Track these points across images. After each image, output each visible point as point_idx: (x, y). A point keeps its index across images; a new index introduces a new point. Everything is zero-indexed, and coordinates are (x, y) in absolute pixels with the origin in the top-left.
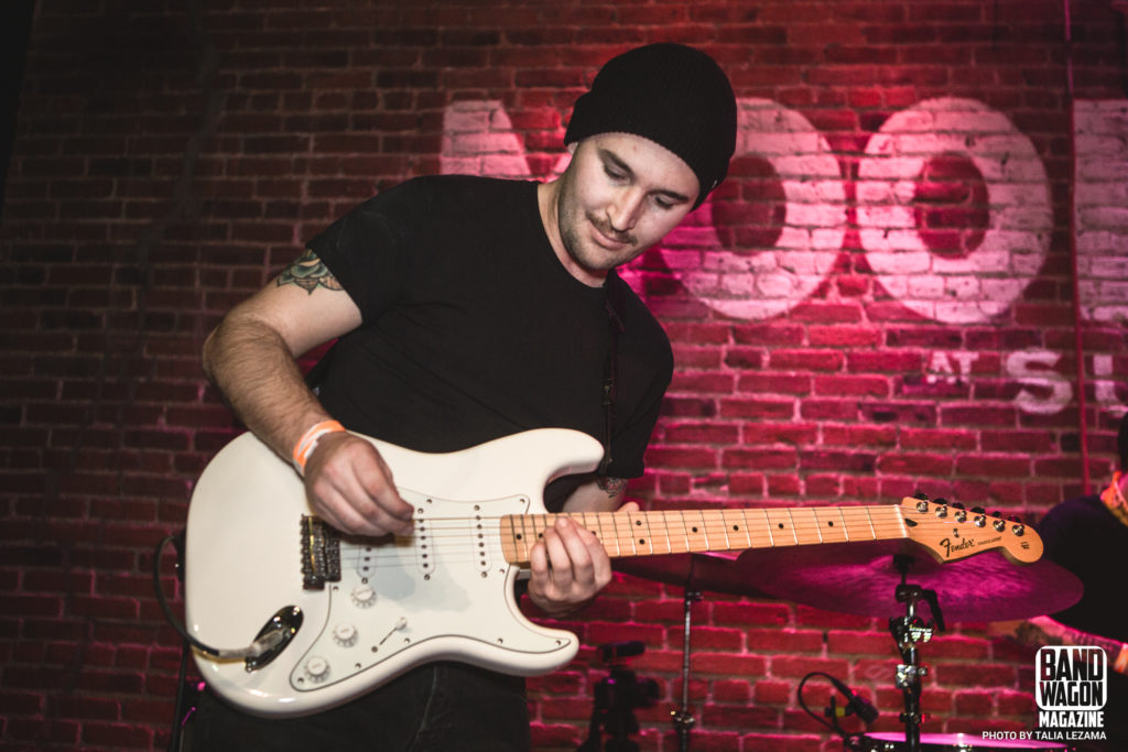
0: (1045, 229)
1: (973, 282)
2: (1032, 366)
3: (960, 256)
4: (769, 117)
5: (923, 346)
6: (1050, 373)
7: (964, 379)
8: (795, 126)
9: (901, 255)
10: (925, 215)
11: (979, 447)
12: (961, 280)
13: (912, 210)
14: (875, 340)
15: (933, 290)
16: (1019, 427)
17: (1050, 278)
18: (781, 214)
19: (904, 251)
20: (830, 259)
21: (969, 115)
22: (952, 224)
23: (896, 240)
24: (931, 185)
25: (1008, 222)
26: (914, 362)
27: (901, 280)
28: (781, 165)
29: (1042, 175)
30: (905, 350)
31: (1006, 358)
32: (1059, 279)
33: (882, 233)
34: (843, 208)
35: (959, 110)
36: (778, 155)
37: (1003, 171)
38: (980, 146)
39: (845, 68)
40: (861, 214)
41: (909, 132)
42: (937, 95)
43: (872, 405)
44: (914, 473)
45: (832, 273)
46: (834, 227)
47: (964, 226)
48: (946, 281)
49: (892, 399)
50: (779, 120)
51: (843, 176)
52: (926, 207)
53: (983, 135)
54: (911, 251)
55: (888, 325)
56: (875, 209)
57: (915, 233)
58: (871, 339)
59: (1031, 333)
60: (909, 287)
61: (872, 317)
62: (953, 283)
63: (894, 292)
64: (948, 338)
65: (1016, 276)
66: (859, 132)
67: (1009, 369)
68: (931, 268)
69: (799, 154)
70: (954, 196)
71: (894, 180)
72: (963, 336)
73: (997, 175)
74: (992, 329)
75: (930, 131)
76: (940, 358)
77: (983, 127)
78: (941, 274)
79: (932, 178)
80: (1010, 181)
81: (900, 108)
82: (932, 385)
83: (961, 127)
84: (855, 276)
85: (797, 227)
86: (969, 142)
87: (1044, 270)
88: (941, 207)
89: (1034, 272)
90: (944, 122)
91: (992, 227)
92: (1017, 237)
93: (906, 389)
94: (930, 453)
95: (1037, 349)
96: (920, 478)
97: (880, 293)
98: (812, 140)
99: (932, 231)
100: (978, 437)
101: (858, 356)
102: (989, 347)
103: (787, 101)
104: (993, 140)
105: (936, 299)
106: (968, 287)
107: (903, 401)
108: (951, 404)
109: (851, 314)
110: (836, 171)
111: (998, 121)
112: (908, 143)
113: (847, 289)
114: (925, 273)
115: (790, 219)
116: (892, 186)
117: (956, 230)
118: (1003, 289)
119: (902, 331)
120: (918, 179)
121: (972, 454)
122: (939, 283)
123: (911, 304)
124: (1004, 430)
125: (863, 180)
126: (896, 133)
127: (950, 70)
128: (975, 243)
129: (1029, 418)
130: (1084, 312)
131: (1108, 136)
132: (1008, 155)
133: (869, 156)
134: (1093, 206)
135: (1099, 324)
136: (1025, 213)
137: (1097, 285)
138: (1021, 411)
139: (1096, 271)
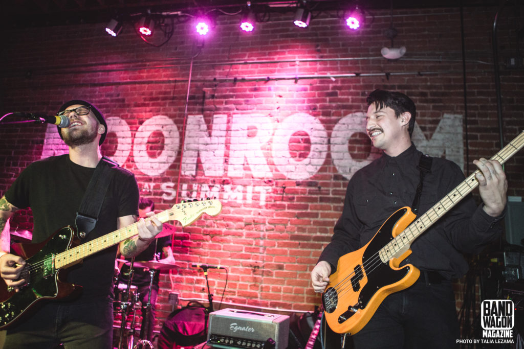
0: (177, 150)
1: (158, 164)
2: (168, 187)
3: (156, 158)
4: (118, 121)
5: (143, 181)
6: (172, 189)
7: (151, 190)
8: (123, 124)
9: (142, 158)
10: (149, 147)
12: (155, 164)
13: (146, 145)
15: (148, 167)
16: (162, 203)
17: (176, 163)
18: (116, 147)
19: (142, 156)
20: (125, 159)
21: (164, 120)
22: (155, 149)
23: (142, 153)
24: (152, 139)
25: (168, 148)
26: (142, 186)
27: (141, 164)
28: (118, 134)
29: (178, 136)
31: (162, 185)
32: (178, 164)
33: (138, 152)
34: (131, 145)
35: (162, 119)
36: (118, 132)
37: (169, 135)
38: (165, 128)
39: (137, 108)
40: (135, 147)
41: (149, 125)
42: (157, 115)
45: (125, 162)
46: (128, 150)
47: (158, 150)
48: (151, 164)
50: (120, 122)
51: (132, 137)
52: (150, 145)
53: (166, 125)
54: (144, 156)
56: (138, 145)
57: (146, 152)
59: (169, 178)
60: (142, 166)
62: (153, 165)
63: (139, 167)
64: (149, 180)
65: (168, 163)
66: (137, 125)
67: (162, 188)
69: (123, 131)
70: (156, 142)
71: (143, 138)
72: (153, 179)
73: (168, 136)
74: (160, 177)
75: (154, 125)
76: (146, 185)
77: (166, 123)
78: (150, 162)
79: (153, 137)
80: (171, 137)
81: (148, 119)
82: (144, 192)
83: (161, 123)
84: (131, 163)
85: (120, 150)
86: (162, 127)
87: (175, 161)
88: (154, 145)
89: (172, 162)
90: (158, 122)
91: (164, 150)
92: (170, 153)
95: (170, 182)
97: (136, 168)
98: (127, 127)
99: (151, 151)
102: (158, 182)
103: (122, 118)
104: (168, 127)
105: (148, 169)
106: (156, 166)
110: (130, 135)
111: (170, 121)
112: (148, 128)
114: (147, 162)
115: (118, 148)
117: (155, 151)
119: (139, 178)
120: (150, 137)
122: (149, 165)
123: (142, 170)
124: (158, 204)
125: (136, 138)
126: (146, 125)
127: (162, 108)
128: (160, 154)
129: (165, 201)
130: (183, 173)
131: (196, 124)
132: (171, 130)
133: (139, 131)
134: (189, 144)
135: (185, 176)
136: (172, 146)
137: (187, 165)
138: (163, 199)
139: (187, 162)
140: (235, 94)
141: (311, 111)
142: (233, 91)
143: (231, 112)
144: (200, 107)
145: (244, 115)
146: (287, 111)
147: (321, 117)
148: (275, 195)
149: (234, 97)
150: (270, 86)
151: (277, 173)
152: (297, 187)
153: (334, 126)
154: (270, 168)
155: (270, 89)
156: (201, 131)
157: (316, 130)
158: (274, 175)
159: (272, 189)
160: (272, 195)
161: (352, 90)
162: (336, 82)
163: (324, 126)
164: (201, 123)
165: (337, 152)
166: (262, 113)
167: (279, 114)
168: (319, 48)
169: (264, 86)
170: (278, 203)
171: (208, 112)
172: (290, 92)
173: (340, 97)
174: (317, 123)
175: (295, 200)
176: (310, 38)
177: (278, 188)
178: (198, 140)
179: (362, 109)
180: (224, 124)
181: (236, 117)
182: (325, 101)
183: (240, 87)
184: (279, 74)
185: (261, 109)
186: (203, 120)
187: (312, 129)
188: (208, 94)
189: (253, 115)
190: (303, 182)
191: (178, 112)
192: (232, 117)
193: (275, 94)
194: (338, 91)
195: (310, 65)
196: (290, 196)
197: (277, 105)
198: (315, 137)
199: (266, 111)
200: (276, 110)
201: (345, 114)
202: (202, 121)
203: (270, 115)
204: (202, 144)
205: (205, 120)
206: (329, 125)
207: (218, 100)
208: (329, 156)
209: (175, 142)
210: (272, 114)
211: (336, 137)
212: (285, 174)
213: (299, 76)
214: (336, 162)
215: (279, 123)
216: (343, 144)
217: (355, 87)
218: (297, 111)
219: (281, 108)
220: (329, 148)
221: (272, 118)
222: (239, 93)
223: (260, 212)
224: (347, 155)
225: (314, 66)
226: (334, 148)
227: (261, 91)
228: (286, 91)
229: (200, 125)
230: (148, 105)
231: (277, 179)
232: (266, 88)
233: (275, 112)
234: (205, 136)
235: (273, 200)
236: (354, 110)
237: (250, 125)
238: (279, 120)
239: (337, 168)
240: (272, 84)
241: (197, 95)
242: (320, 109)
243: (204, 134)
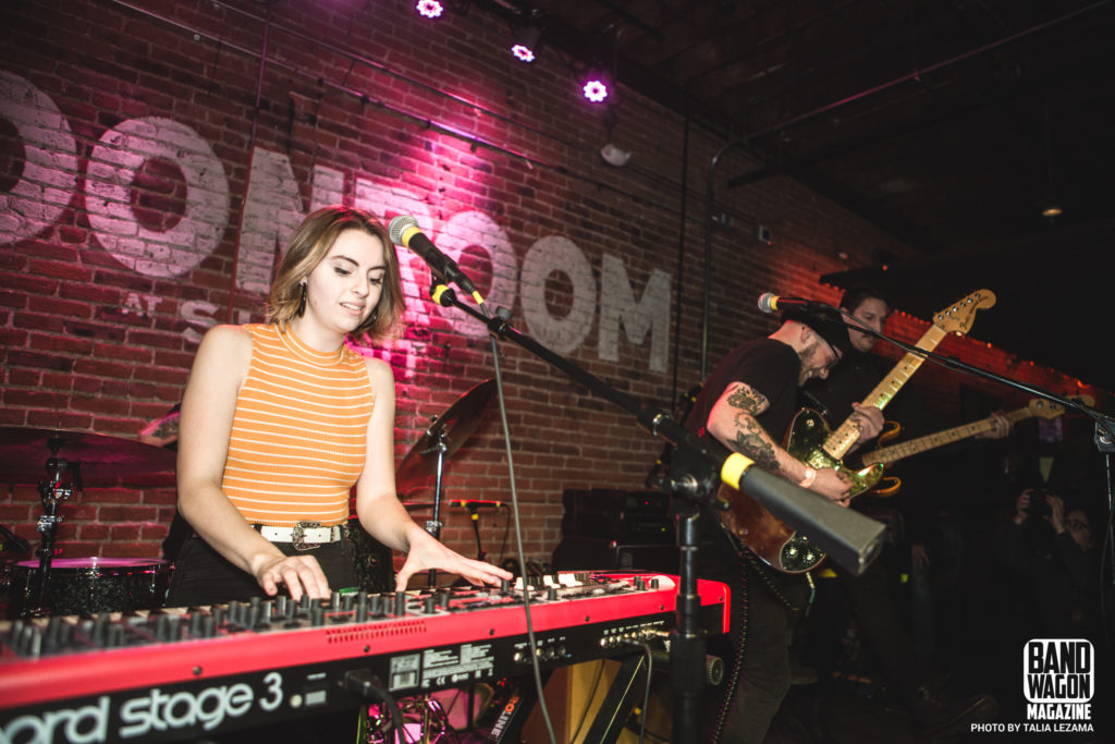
0: (222, 225)
1: (167, 251)
2: (198, 312)
3: (163, 232)
4: (21, 90)
5: (122, 287)
6: (211, 319)
7: (149, 314)
8: (44, 105)
9: (115, 221)
10: (138, 196)
11: (153, 362)
12: (157, 247)
13: (130, 191)
14: (84, 277)
15: (136, 250)
16: (184, 352)
17: (220, 257)
18: (21, 167)
19: (118, 218)
20: (58, 211)
22: (158, 207)
23: (113, 209)
24: (144, 174)
25: (198, 215)
26: (115, 297)
27: (113, 238)
28: (26, 132)
29: (226, 190)
30: (109, 287)
31: (181, 304)
32: (226, 259)
33: (103, 202)
34: (74, 176)
35: (177, 131)
36: (24, 123)
37: (200, 180)
38: (187, 159)
39: (93, 73)
40: (89, 185)
41: (135, 135)
42: (163, 116)
43: (76, 323)
44: (101, 375)
45: (57, 222)
46: (65, 189)
47: (167, 210)
48: (147, 246)
49: (92, 321)
50: (29, 95)
51: (79, 152)
52: (141, 191)
53: (190, 152)
54: (125, 220)
55: (97, 268)
56: (100, 184)
57: (129, 207)
58: (84, 276)
59: (201, 291)
60: (118, 244)
61: (85, 261)
62: (152, 248)
63: (106, 246)
64: (143, 285)
65: (197, 251)
66: (96, 123)
67: (183, 313)
68: (137, 234)
69: (43, 127)
70: (162, 188)
71: (120, 167)
72: (154, 285)
73: (195, 182)
74: (175, 283)
75: (152, 139)
76: (134, 298)
77: (191, 146)
78: (143, 239)
79: (148, 172)
80: (204, 188)
81: (133, 117)
82: (125, 316)
83: (176, 143)
84: (77, 228)
85: (33, 182)
86: (178, 155)
87: (217, 251)
88: (152, 193)
89: (210, 251)
90: (165, 136)
91: (187, 216)
92: (203, 227)
93: (104, 316)
94: (116, 361)
95: (202, 302)
96: (104, 379)
97: (94, 244)
98: (58, 120)
99: (142, 208)
100: (154, 355)
101: (69, 286)
102: (170, 295)
103: (38, 84)
104: (196, 157)
105: (137, 257)
106: (162, 252)
107: (102, 323)
108: (138, 330)
109: (69, 255)
110: (73, 148)
111: (203, 145)
112: (134, 142)
113: (68, 236)
115: (28, 174)
116: (117, 170)
117: (160, 212)
118: (186, 258)
119: (109, 274)
120: (138, 170)
121: (147, 365)
122: (141, 246)
123: (117, 257)
124: (172, 351)
125: (96, 160)
126: (125, 133)
127: (175, 101)
128: (172, 223)
129: (191, 347)
130: (238, 283)
131: (271, 174)
132: (205, 169)
133: (102, 144)
134: (255, 217)
135: (246, 292)
136: (209, 211)
137: (247, 268)
138: (186, 341)
139: (249, 258)
140: (362, 131)
141: (494, 213)
142: (359, 123)
143: (354, 170)
144: (282, 134)
145: (379, 186)
146: (456, 201)
147: (509, 228)
148: (432, 360)
149: (360, 139)
150: (430, 140)
151: (437, 318)
152: (468, 350)
153: (526, 251)
154: (425, 306)
155: (428, 147)
156: (284, 193)
157: (501, 250)
158: (431, 320)
159: (428, 348)
160: (427, 359)
161: (553, 195)
162: (533, 172)
163: (514, 247)
164: (284, 174)
165: (528, 298)
166: (413, 191)
167: (444, 202)
168: (512, 98)
169: (419, 137)
170: (437, 375)
171: (302, 153)
172: (463, 166)
173: (537, 201)
174: (502, 238)
175: (465, 373)
176: (499, 71)
177: (438, 348)
178: (277, 212)
179: (564, 232)
180: (337, 191)
181: (362, 184)
182: (515, 201)
183: (372, 120)
184: (445, 120)
185: (412, 183)
186: (288, 166)
187: (495, 247)
188: (301, 109)
189: (396, 190)
190: (478, 342)
191: (224, 128)
192: (355, 181)
193: (438, 161)
194: (536, 191)
195: (496, 124)
196: (457, 364)
197: (440, 184)
198: (498, 262)
199: (421, 189)
200: (437, 193)
201: (544, 234)
202: (285, 170)
203: (428, 200)
204: (287, 225)
205: (294, 169)
206: (520, 246)
207: (324, 132)
208: (517, 301)
209: (215, 203)
210: (433, 200)
211: (529, 271)
212: (451, 322)
213: (480, 139)
214: (527, 315)
215: (442, 222)
216: (538, 285)
217: (558, 192)
218: (472, 206)
219: (446, 192)
220: (518, 288)
221: (431, 206)
222: (370, 133)
223: (406, 389)
224: (542, 306)
225: (501, 129)
226: (526, 290)
227: (412, 144)
228: (456, 160)
229: (281, 180)
230: (131, 77)
231: (436, 330)
232: (422, 141)
233: (436, 197)
234: (294, 208)
235: (428, 370)
236: (555, 231)
237: (390, 209)
238: (444, 215)
239: (529, 325)
240: (433, 138)
241: (273, 102)
242: (509, 213)
243: (291, 203)
